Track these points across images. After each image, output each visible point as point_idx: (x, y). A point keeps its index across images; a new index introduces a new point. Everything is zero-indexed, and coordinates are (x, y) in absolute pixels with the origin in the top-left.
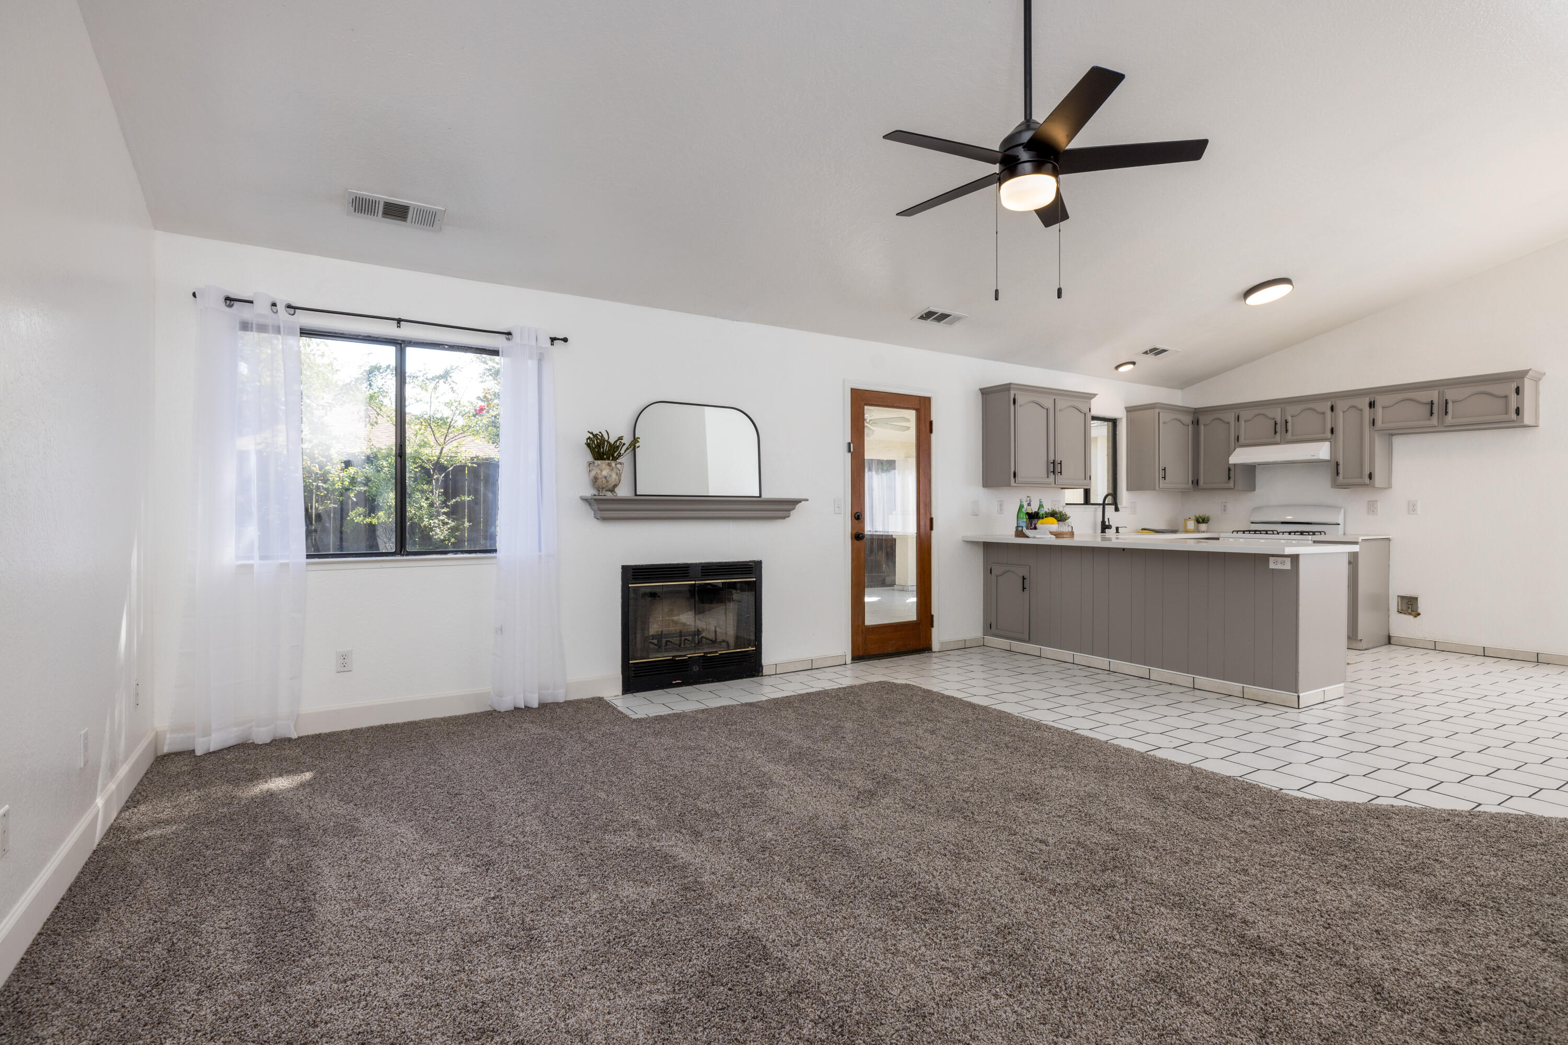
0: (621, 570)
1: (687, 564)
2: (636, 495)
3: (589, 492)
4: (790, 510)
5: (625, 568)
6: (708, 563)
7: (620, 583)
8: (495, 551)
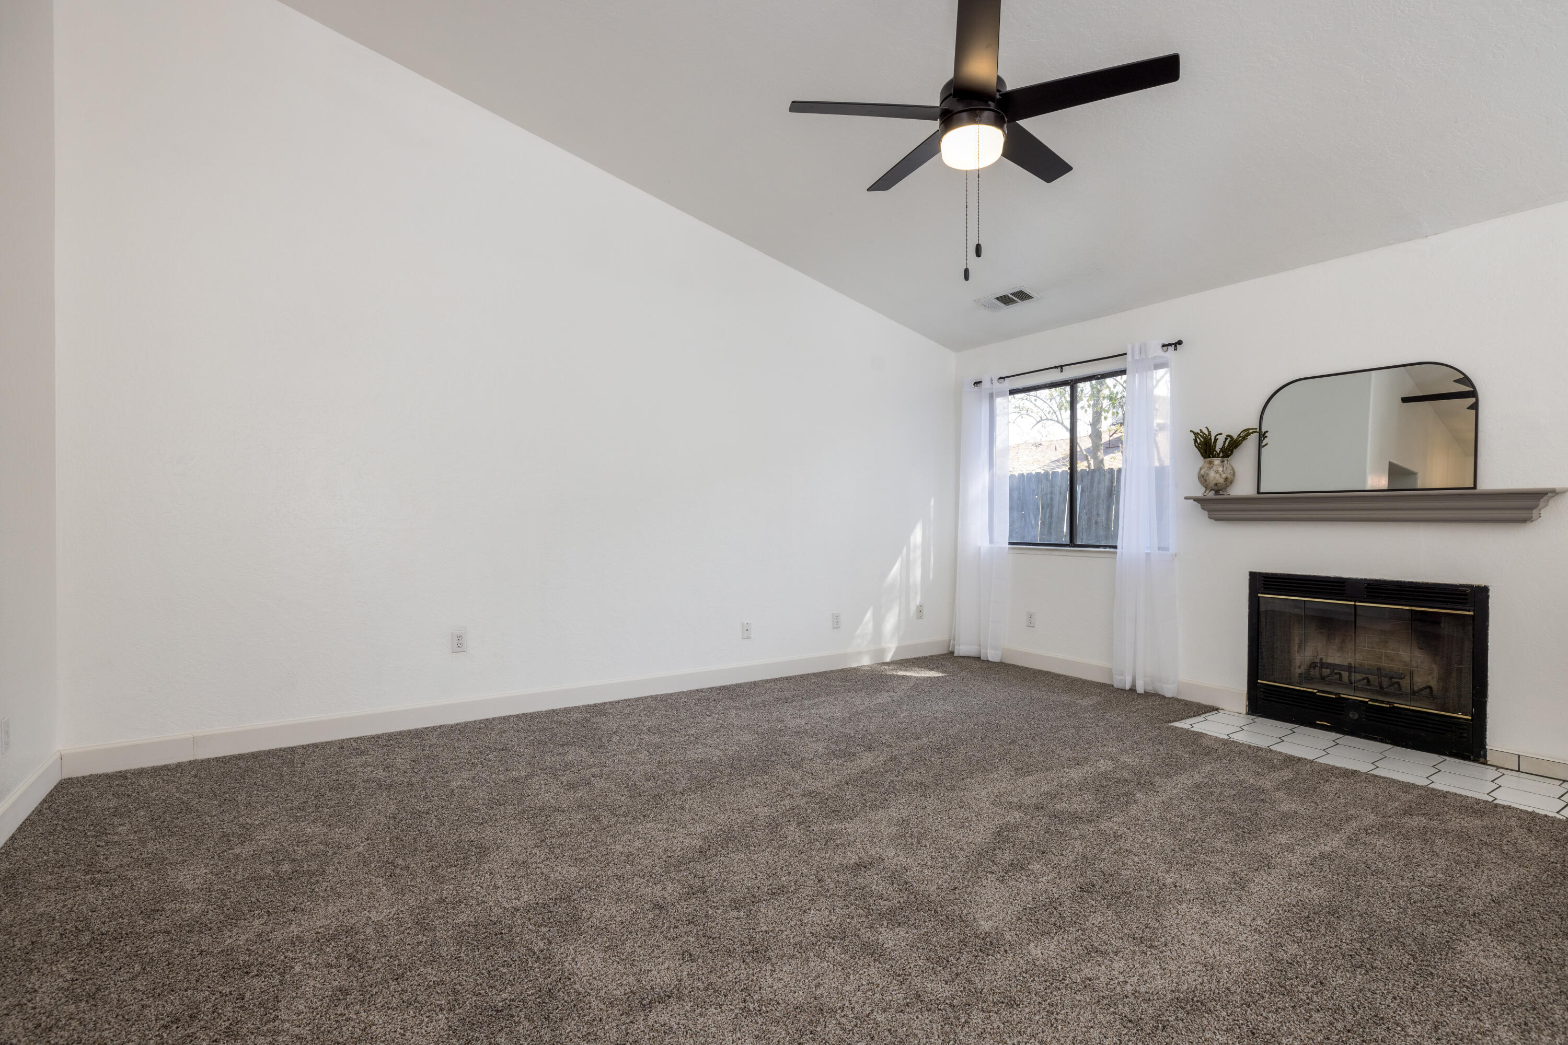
0: (1248, 577)
1: (1341, 578)
2: (1259, 493)
3: (1199, 491)
4: (1531, 509)
5: (1253, 576)
6: (1376, 581)
7: (1247, 591)
8: (1115, 547)
